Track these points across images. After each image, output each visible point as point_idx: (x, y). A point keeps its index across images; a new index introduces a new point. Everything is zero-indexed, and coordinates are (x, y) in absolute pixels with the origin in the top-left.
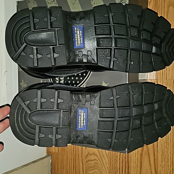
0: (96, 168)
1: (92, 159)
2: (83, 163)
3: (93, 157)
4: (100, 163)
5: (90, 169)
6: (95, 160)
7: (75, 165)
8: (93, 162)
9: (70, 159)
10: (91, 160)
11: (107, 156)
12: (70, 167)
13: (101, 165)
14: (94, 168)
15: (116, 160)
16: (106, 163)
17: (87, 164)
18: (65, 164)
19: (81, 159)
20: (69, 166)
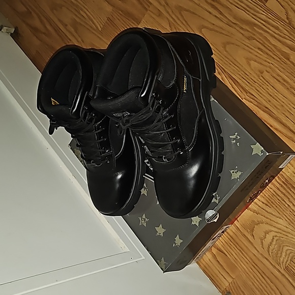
0: (284, 246)
1: (271, 241)
2: (266, 259)
3: (269, 237)
4: (280, 235)
5: (279, 255)
6: (273, 239)
7: (260, 271)
8: (274, 243)
9: (250, 272)
10: (271, 243)
11: (280, 218)
12: (258, 279)
13: (283, 236)
14: (281, 248)
15: (291, 211)
16: (287, 227)
17: (270, 253)
18: (251, 284)
19: (260, 256)
20: (257, 281)
